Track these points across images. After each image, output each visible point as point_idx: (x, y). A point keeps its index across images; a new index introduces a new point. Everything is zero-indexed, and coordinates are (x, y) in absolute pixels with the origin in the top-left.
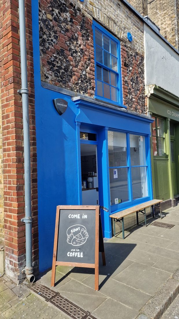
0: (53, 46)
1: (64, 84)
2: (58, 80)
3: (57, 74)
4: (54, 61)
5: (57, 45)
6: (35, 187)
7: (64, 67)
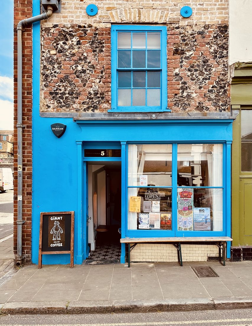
0: (56, 77)
1: (67, 107)
2: (60, 106)
3: (60, 101)
4: (56, 90)
5: (61, 74)
6: (30, 199)
7: (68, 91)
